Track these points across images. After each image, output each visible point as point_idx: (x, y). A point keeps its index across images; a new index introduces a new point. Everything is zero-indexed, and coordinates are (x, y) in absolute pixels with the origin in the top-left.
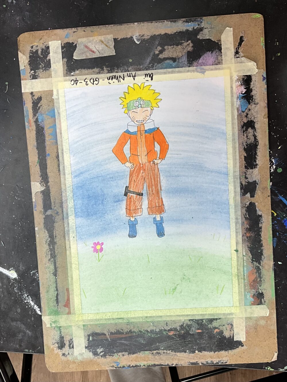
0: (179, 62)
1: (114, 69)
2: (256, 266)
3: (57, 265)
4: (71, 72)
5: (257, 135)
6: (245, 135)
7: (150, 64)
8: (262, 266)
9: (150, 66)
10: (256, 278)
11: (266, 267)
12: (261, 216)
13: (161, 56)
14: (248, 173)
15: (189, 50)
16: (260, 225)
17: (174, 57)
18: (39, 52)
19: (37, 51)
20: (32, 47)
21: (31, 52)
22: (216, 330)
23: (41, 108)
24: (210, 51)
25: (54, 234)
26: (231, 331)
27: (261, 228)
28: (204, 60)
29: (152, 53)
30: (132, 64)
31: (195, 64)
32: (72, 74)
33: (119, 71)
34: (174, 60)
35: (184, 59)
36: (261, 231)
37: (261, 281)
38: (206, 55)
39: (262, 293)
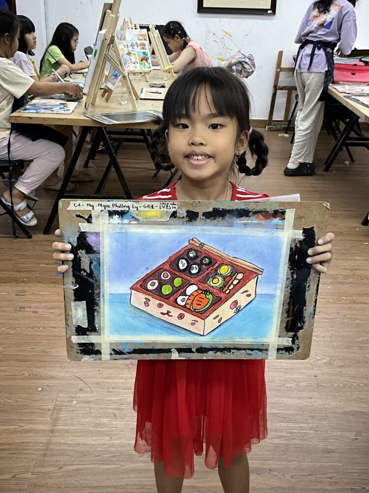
0: (93, 260)
1: (96, 303)
2: (252, 214)
7: (93, 279)
9: (94, 279)
10: (262, 215)
11: (254, 207)
12: (214, 209)
13: (88, 271)
14: (180, 216)
16: (221, 209)
17: (89, 263)
18: (81, 348)
19: (80, 350)
20: (78, 353)
21: (81, 353)
22: (298, 245)
23: (120, 350)
24: (86, 239)
25: (210, 348)
27: (223, 209)
28: (92, 243)
29: (86, 277)
30: (93, 291)
31: (95, 249)
32: (97, 329)
33: (97, 299)
34: (91, 263)
35: (91, 256)
36: (226, 209)
37: (264, 212)
38: (89, 241)
39: (274, 211)
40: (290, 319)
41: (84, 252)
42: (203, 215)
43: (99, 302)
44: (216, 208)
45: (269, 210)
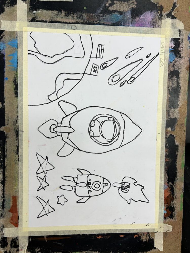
0: (124, 15)
1: (70, 13)
2: (171, 186)
3: (6, 175)
4: (34, 11)
5: (180, 82)
6: (171, 81)
7: (100, 13)
8: (175, 186)
9: (101, 15)
10: (170, 195)
11: (178, 187)
12: (178, 146)
13: (110, 9)
14: (171, 111)
15: (133, 7)
16: (176, 153)
17: (121, 10)
22: (136, 236)
23: (3, 38)
24: (150, 11)
25: (6, 148)
26: (147, 236)
27: (177, 155)
28: (144, 16)
29: (103, 5)
30: (86, 11)
31: (137, 19)
32: (34, 12)
33: (75, 16)
34: (121, 13)
35: (129, 14)
36: (177, 158)
37: (173, 197)
38: (146, 13)
39: (174, 207)
40: (46, 239)
41: (134, 6)
42: (171, 135)
43: (70, 17)
44: (178, 149)
45: (174, 201)
